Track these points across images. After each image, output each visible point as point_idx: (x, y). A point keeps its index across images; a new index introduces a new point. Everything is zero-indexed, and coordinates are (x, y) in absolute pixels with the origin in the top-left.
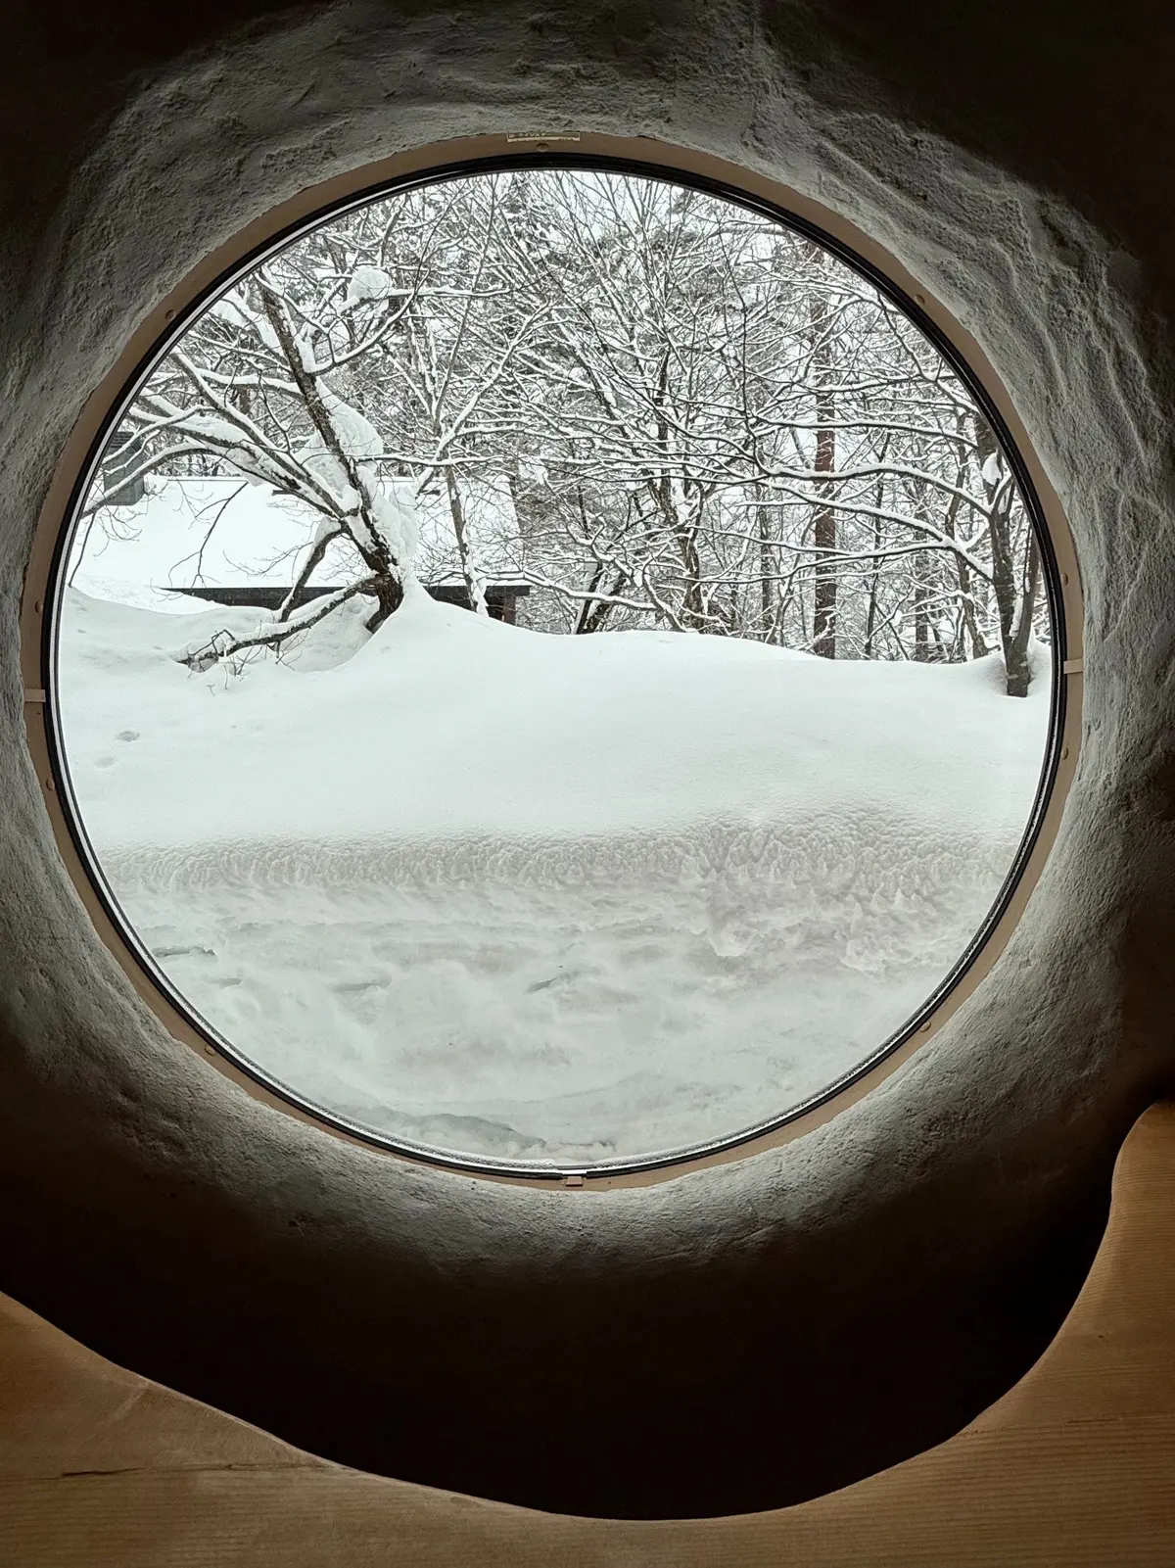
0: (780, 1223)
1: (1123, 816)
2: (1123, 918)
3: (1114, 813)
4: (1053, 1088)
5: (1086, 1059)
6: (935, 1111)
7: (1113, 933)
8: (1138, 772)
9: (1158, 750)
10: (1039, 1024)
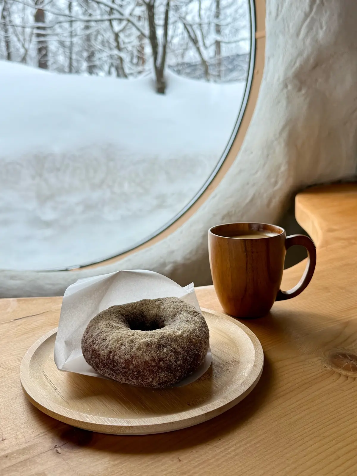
0: (175, 262)
1: (285, 91)
2: (288, 129)
3: (282, 90)
4: (265, 195)
5: (276, 183)
6: (225, 212)
7: (285, 134)
8: (291, 73)
9: (297, 64)
10: (259, 173)
